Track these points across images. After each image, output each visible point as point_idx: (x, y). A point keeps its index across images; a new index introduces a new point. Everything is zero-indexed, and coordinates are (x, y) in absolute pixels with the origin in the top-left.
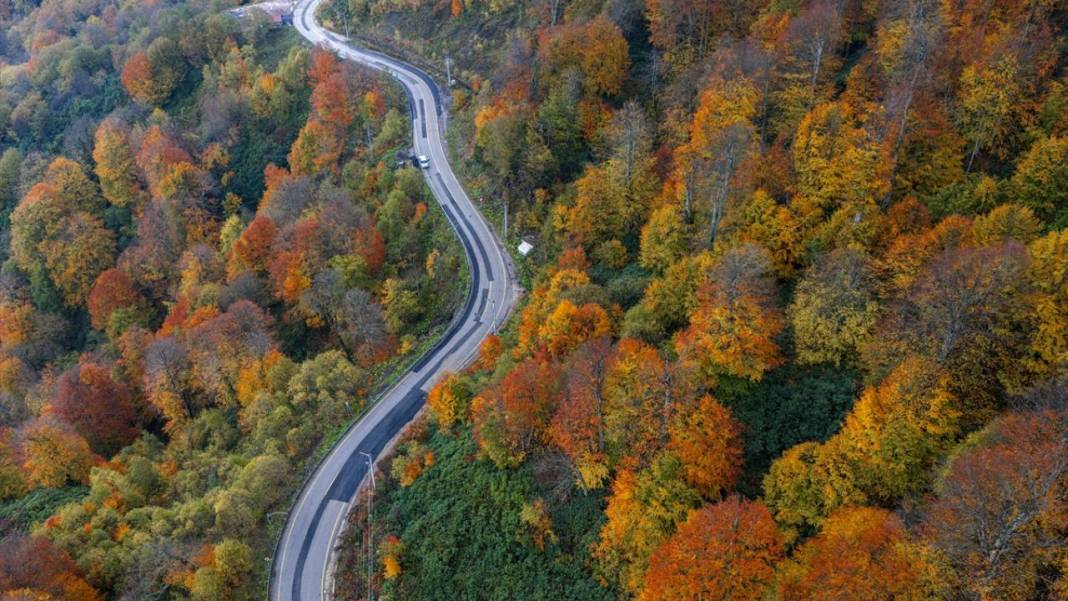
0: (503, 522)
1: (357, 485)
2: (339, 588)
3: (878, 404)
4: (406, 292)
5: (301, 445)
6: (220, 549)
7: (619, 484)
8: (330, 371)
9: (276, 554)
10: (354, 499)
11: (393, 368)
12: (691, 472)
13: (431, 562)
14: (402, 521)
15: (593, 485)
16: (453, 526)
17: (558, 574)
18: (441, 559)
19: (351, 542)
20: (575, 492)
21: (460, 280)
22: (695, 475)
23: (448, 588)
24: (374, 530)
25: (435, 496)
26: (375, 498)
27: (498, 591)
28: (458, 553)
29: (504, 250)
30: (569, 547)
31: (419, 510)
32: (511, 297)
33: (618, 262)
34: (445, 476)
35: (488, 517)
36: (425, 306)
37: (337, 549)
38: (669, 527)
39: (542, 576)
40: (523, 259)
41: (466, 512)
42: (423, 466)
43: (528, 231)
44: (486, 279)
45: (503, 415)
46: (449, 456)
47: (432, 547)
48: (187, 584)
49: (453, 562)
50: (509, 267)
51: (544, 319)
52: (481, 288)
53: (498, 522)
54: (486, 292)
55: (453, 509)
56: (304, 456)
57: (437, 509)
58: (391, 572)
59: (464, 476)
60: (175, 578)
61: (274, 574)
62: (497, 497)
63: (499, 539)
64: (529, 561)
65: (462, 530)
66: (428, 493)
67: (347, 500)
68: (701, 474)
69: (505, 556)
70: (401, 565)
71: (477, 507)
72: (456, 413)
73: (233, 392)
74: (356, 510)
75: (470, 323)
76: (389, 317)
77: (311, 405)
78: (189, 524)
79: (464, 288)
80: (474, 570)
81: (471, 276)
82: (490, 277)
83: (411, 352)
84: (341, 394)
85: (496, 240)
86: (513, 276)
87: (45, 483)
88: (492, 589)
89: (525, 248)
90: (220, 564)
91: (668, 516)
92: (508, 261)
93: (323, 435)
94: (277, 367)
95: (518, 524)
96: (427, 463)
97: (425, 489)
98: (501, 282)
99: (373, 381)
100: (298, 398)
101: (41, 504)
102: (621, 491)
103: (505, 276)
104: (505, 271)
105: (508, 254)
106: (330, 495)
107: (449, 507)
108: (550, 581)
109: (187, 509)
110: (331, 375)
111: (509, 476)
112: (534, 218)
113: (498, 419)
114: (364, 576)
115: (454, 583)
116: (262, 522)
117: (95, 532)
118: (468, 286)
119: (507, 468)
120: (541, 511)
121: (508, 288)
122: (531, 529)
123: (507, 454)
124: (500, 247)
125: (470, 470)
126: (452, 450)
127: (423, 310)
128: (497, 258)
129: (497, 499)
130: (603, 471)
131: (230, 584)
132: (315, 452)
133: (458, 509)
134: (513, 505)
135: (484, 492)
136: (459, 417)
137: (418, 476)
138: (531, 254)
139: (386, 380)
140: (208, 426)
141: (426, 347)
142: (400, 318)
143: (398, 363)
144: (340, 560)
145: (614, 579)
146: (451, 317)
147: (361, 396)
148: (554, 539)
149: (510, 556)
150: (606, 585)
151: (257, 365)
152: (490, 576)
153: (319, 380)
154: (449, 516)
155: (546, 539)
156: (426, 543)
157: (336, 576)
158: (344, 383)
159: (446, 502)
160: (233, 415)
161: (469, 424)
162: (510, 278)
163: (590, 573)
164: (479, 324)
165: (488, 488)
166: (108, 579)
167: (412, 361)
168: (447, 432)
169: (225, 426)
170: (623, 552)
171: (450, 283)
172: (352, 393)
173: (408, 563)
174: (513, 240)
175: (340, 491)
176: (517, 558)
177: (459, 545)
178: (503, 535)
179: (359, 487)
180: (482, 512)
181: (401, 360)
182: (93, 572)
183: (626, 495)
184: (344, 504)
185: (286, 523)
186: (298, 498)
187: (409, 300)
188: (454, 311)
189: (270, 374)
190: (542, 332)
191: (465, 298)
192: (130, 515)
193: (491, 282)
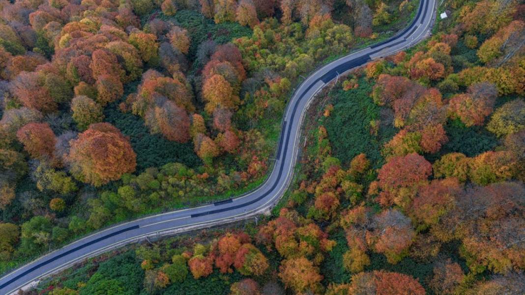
0: (365, 120)
1: (331, 79)
2: (310, 109)
3: (488, 157)
4: (386, 12)
5: (321, 55)
6: (283, 80)
7: (401, 132)
8: (343, 34)
9: (297, 89)
10: (328, 84)
11: (365, 43)
12: (423, 142)
13: (338, 119)
14: (337, 101)
15: (397, 126)
16: (350, 112)
17: (371, 144)
18: (341, 120)
19: (319, 97)
20: (390, 125)
21: (410, 17)
22: (423, 143)
23: (339, 129)
24: (329, 97)
25: (351, 99)
26: (334, 88)
27: (352, 138)
28: (347, 121)
29: (436, 12)
30: (379, 139)
31: (344, 101)
32: (424, 35)
33: (471, 46)
34: (358, 95)
35: (362, 116)
36: (391, 21)
37: (315, 97)
38: (406, 152)
39: (366, 142)
40: (440, 20)
41: (357, 110)
42: (353, 87)
43: (449, 9)
44: (420, 22)
45: (384, 88)
46: (362, 89)
47: (341, 115)
48: (270, 84)
49: (344, 123)
50: (432, 21)
51: (422, 59)
52: (416, 24)
53: (364, 120)
54: (416, 27)
55: (354, 107)
56: (320, 60)
57: (349, 104)
58: (326, 114)
59: (363, 98)
60: (267, 80)
61: (294, 94)
62: (368, 111)
63: (361, 124)
64: (365, 136)
65: (352, 115)
66: (350, 97)
67: (326, 83)
68: (425, 144)
69: (360, 130)
70: (330, 114)
71: (361, 110)
72: (374, 75)
73: (309, 20)
74: (326, 88)
75: (402, 38)
76: (375, 18)
77: (331, 43)
78: (277, 66)
79: (409, 22)
80: (349, 128)
81: (414, 18)
82: (422, 22)
83: (374, 39)
84: (342, 45)
85: (435, 4)
86: (431, 26)
87: (240, 22)
88: (351, 137)
89: (444, 16)
90: (281, 85)
91: (408, 149)
92: (434, 18)
93: (329, 56)
94: (326, 22)
95: (368, 124)
96: (355, 87)
97: (349, 95)
98: (424, 26)
99: (355, 44)
100: (328, 38)
101: (238, 30)
102: (400, 135)
103: (428, 24)
104: (429, 22)
105: (436, 14)
106: (321, 78)
107: (353, 106)
108: (367, 145)
109: (279, 60)
110: (342, 35)
111: (376, 107)
112: (455, 5)
113: (382, 89)
114: (318, 110)
115: (342, 129)
116: (298, 76)
117: (250, 51)
118: (411, 21)
119: (377, 104)
120: (377, 124)
121: (426, 30)
122: (371, 127)
123: (379, 101)
124: (435, 10)
125: (366, 98)
126: (365, 87)
127: (389, 22)
128: (430, 14)
129: (368, 112)
130: (402, 124)
131: (281, 91)
132: (324, 61)
133: (355, 108)
134: (371, 117)
135: (365, 108)
136: (374, 77)
137: (350, 89)
138: (445, 19)
139: (359, 46)
140: (296, 29)
141: (380, 41)
142: (379, 21)
143: (367, 42)
144: (314, 101)
145: (385, 156)
146: (397, 31)
147: (349, 47)
148: (376, 134)
149: (361, 131)
150: (382, 155)
151: (320, 17)
152: (352, 133)
153: (337, 35)
154: (351, 108)
155: (374, 132)
156: (340, 112)
157: (311, 105)
158: (345, 41)
159: (353, 104)
160: (304, 29)
161: (375, 81)
162: (429, 26)
163: (380, 149)
164: (405, 40)
165: (367, 107)
166: (249, 69)
167: (372, 43)
168: (367, 80)
169: (301, 32)
170: (392, 150)
171: (405, 16)
172: (346, 46)
173: (332, 115)
174: (441, 9)
175: (325, 79)
176: (363, 133)
177: (349, 119)
178: (362, 124)
179: (331, 81)
180: (361, 113)
181: (369, 40)
182: (246, 65)
183: (401, 137)
184: (324, 84)
185: (304, 80)
186: (311, 74)
187: (386, 16)
188: (400, 29)
189: (323, 23)
190: (418, 64)
191: (407, 27)
192: (262, 51)
193: (421, 24)
